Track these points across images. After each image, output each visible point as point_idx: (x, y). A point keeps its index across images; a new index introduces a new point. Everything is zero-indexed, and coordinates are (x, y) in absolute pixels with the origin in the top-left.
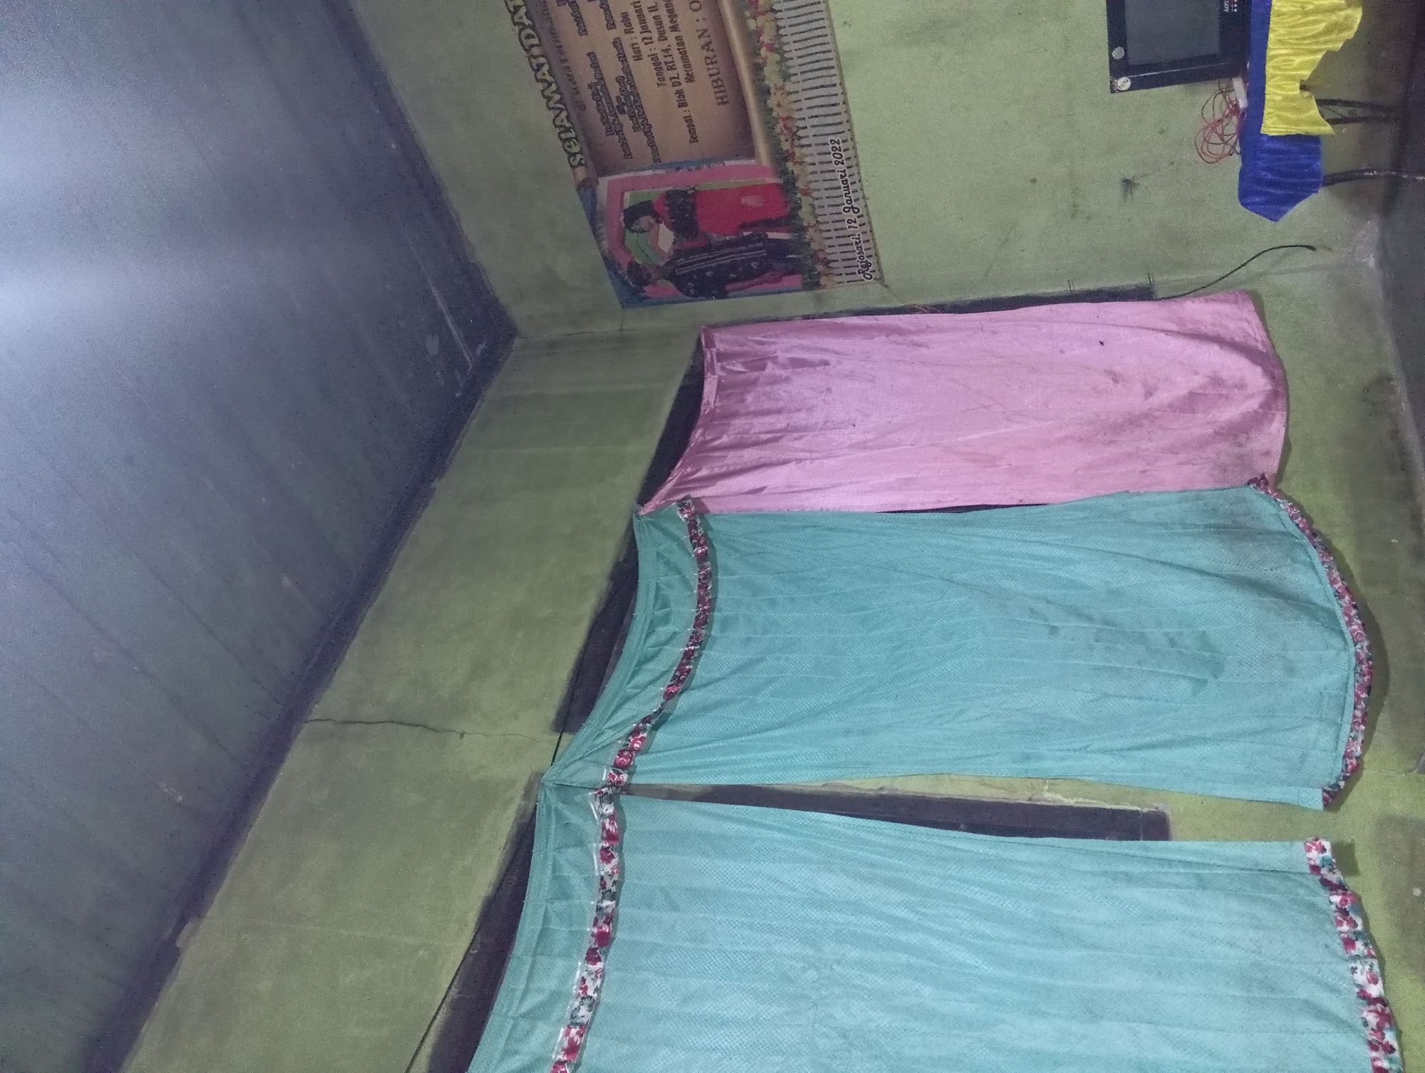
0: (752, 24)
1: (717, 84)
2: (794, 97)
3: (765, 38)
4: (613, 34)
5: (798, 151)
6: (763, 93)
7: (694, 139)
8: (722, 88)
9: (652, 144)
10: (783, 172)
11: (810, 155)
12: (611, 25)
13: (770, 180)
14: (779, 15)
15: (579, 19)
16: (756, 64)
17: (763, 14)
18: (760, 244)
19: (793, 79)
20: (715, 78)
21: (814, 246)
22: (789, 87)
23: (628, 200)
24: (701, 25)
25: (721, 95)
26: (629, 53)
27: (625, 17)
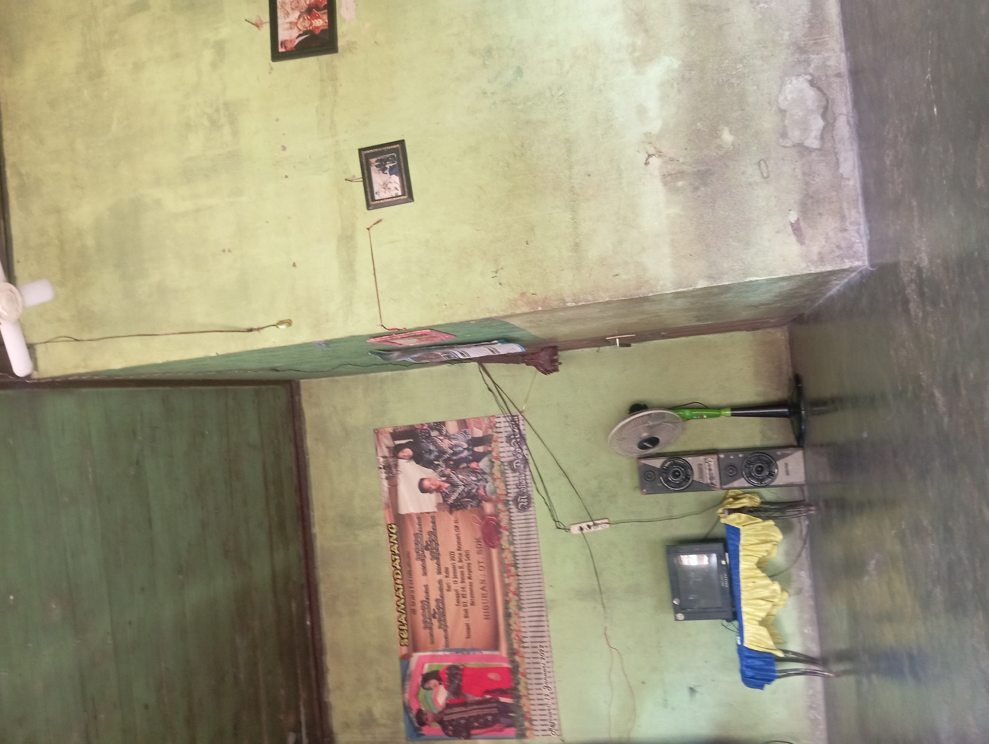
0: (507, 581)
1: (486, 608)
2: (522, 620)
3: (512, 588)
4: (439, 577)
5: (522, 650)
6: (508, 615)
7: (468, 637)
8: (488, 611)
9: (446, 638)
10: (513, 661)
11: (527, 652)
12: (439, 573)
13: (506, 665)
14: (520, 578)
15: (424, 567)
16: (506, 600)
17: (513, 576)
18: (494, 705)
19: (524, 610)
20: (484, 605)
21: (525, 709)
22: (521, 614)
23: (427, 669)
24: (482, 578)
25: (486, 614)
26: (445, 587)
27: (447, 569)
